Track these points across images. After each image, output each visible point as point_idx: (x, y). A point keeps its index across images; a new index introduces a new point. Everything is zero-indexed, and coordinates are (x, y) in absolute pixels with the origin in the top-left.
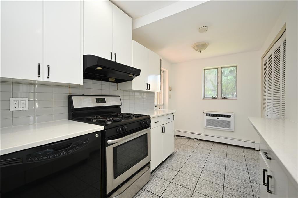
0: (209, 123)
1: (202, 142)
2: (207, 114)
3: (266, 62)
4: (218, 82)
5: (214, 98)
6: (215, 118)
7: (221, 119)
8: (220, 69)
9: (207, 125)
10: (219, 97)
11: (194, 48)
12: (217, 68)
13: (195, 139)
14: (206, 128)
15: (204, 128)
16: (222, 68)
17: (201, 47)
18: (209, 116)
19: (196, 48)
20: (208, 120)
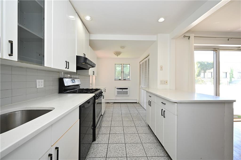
0: (118, 93)
1: (115, 104)
2: (117, 88)
3: (141, 65)
4: (122, 71)
5: (120, 79)
6: (121, 90)
7: (124, 90)
8: (122, 65)
9: (117, 94)
10: (122, 79)
11: (114, 54)
12: (121, 64)
13: (111, 103)
14: (117, 96)
15: (116, 96)
16: (123, 64)
17: (118, 54)
18: (118, 89)
19: (115, 54)
20: (118, 91)
